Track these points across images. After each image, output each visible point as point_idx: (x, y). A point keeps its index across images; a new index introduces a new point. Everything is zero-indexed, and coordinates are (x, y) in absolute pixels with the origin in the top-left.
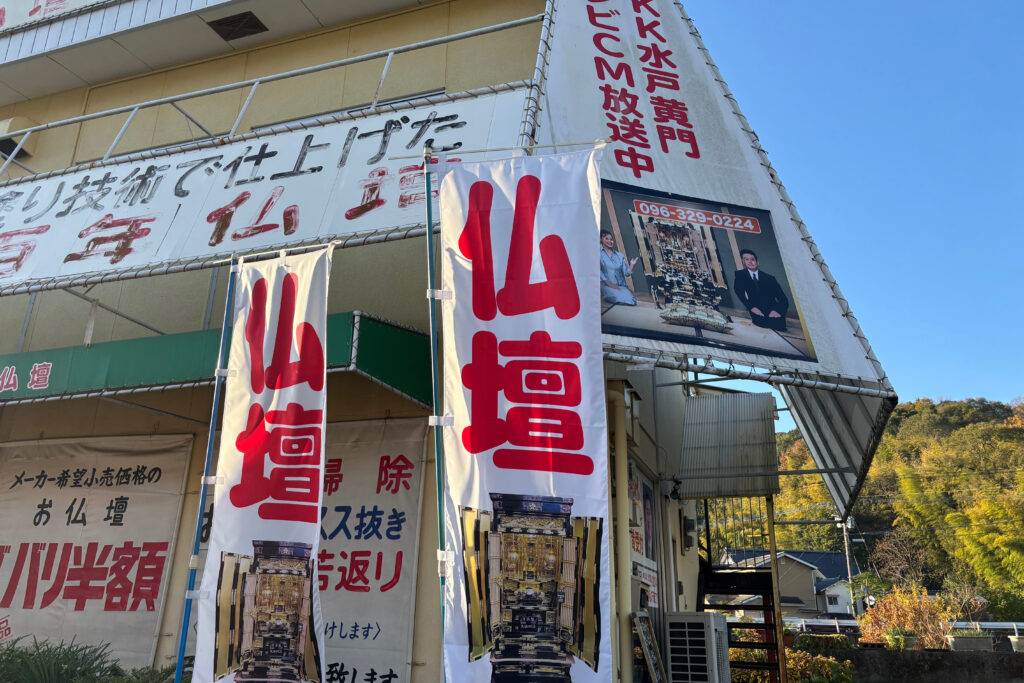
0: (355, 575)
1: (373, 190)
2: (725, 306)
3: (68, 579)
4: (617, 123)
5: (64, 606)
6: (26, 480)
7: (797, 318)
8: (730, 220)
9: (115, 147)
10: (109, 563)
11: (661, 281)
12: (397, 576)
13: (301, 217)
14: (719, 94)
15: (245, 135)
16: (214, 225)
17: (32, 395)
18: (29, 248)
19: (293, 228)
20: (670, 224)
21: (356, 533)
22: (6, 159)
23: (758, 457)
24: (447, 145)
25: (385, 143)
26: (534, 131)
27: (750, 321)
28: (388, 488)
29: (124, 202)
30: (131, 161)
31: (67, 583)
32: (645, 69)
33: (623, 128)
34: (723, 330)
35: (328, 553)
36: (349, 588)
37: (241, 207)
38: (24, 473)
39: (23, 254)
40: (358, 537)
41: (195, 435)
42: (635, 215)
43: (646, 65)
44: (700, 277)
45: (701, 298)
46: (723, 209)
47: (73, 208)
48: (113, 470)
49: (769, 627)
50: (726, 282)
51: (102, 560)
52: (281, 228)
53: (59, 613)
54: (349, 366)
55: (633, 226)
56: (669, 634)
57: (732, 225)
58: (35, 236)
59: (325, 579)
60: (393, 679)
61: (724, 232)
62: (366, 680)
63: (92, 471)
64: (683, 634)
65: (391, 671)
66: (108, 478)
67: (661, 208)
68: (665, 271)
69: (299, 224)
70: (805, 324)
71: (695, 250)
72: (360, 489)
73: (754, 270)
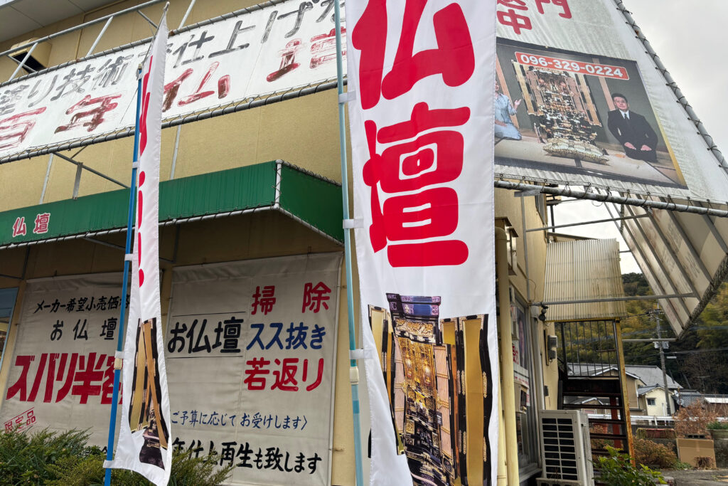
0: (286, 377)
1: (289, 57)
2: (601, 140)
3: (75, 380)
5: (72, 400)
6: (45, 307)
7: (667, 151)
8: (601, 69)
9: (94, 48)
10: (104, 368)
11: (542, 120)
12: (320, 378)
13: (232, 84)
15: (191, 26)
17: (35, 239)
18: (31, 125)
19: (225, 92)
20: (548, 72)
21: (287, 344)
22: (18, 64)
23: (607, 288)
25: (299, 20)
27: (624, 154)
28: (311, 309)
29: (100, 85)
30: (105, 54)
31: (74, 383)
34: (600, 162)
35: (265, 360)
36: (282, 388)
37: (185, 80)
38: (43, 302)
39: (27, 129)
40: (288, 348)
42: (517, 65)
44: (577, 116)
45: (579, 134)
46: (594, 59)
47: (63, 93)
48: (106, 298)
49: (617, 423)
50: (600, 121)
51: (99, 366)
52: (216, 94)
53: (69, 406)
54: (273, 205)
55: (516, 74)
56: (542, 428)
57: (603, 74)
58: (35, 115)
59: (263, 380)
60: (318, 461)
61: (597, 79)
62: (297, 462)
63: (90, 299)
64: (554, 428)
65: (316, 455)
66: (102, 304)
67: (540, 59)
68: (546, 111)
69: (231, 89)
70: (674, 156)
71: (572, 94)
72: (289, 309)
73: (626, 110)
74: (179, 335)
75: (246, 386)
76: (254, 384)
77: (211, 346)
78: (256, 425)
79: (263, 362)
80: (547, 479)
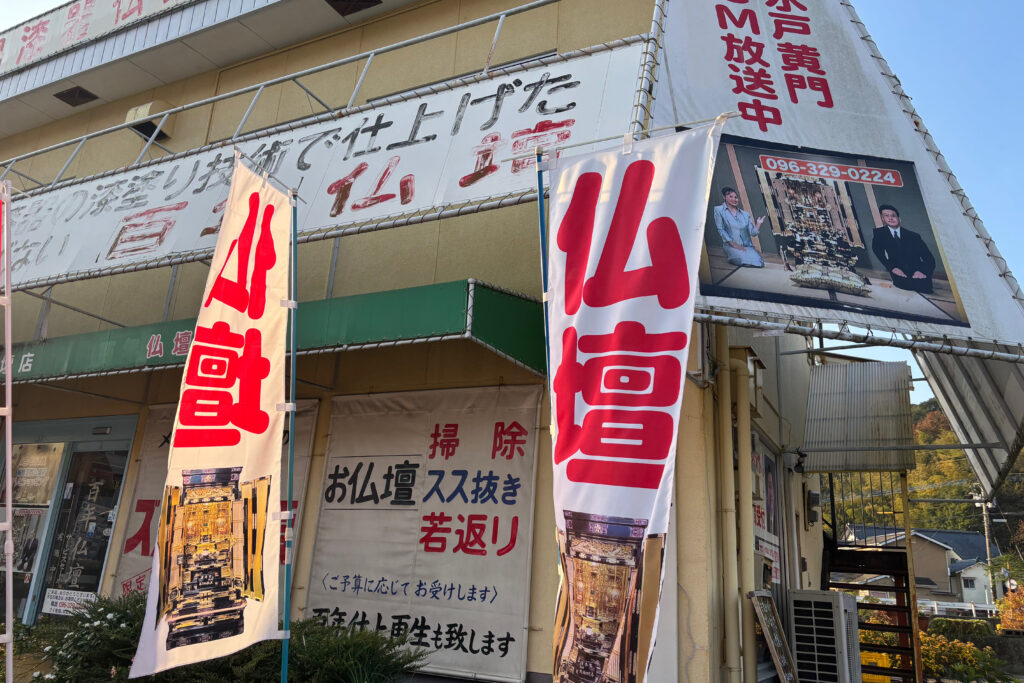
0: (472, 538)
1: (486, 157)
2: (863, 266)
4: (741, 74)
7: (945, 278)
8: (868, 174)
9: (242, 127)
11: (791, 241)
12: (513, 540)
13: (417, 187)
14: (854, 35)
15: (362, 107)
16: (335, 195)
17: (175, 362)
18: (170, 224)
19: (409, 197)
20: (800, 180)
21: (473, 497)
22: (147, 141)
23: (890, 429)
24: (559, 106)
25: (497, 107)
26: (651, 86)
27: (891, 283)
28: (503, 454)
30: (258, 137)
32: (771, 14)
33: (747, 79)
34: (860, 293)
35: (446, 515)
36: (466, 551)
37: (359, 178)
39: (165, 229)
40: (474, 501)
41: (320, 400)
42: (761, 172)
43: (774, 9)
44: (834, 235)
45: (835, 259)
46: (859, 161)
47: (208, 185)
49: (903, 610)
50: (863, 241)
52: (398, 198)
54: (464, 333)
55: (760, 183)
56: (792, 612)
57: (870, 179)
58: (175, 211)
59: (443, 540)
60: (510, 643)
61: (862, 186)
62: (484, 642)
64: (809, 613)
65: (508, 634)
67: (790, 163)
68: (795, 230)
69: (416, 193)
70: (955, 285)
71: (828, 207)
72: (476, 454)
73: (896, 227)
74: (339, 481)
75: (422, 546)
76: (432, 545)
77: (379, 495)
78: (434, 596)
79: (443, 518)
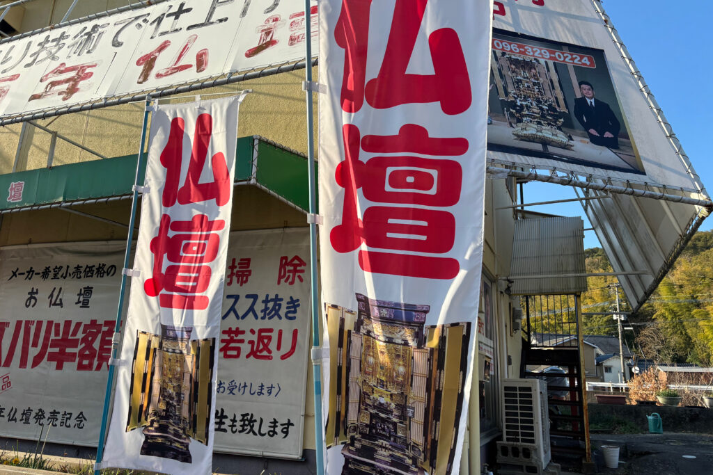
0: (261, 347)
1: (268, 34)
2: (567, 126)
3: (51, 347)
5: (47, 367)
6: (19, 274)
7: (628, 138)
8: (570, 57)
10: (80, 335)
11: (513, 105)
12: (293, 348)
13: (210, 58)
16: (142, 67)
17: (11, 207)
18: (4, 92)
19: (203, 66)
20: (520, 59)
21: (262, 314)
23: (570, 264)
27: (588, 140)
28: (286, 281)
29: (74, 53)
30: (81, 22)
31: (50, 350)
34: (565, 147)
35: (240, 329)
36: (257, 357)
37: (164, 53)
38: (18, 269)
40: (263, 318)
44: (546, 102)
45: (547, 120)
46: (563, 47)
47: (37, 60)
48: (81, 267)
49: (575, 389)
50: (567, 108)
51: (75, 333)
52: (195, 68)
53: (44, 372)
54: (250, 180)
56: (503, 395)
57: (571, 61)
58: (8, 82)
59: (238, 349)
60: (290, 427)
61: (566, 66)
62: (270, 427)
63: (66, 268)
64: (515, 395)
65: (289, 420)
66: (77, 272)
67: (512, 45)
68: (516, 96)
69: (209, 64)
70: (634, 143)
71: (541, 80)
72: (265, 282)
73: (591, 98)
75: (222, 354)
76: (229, 353)
78: (231, 392)
79: (238, 332)
80: (507, 443)
